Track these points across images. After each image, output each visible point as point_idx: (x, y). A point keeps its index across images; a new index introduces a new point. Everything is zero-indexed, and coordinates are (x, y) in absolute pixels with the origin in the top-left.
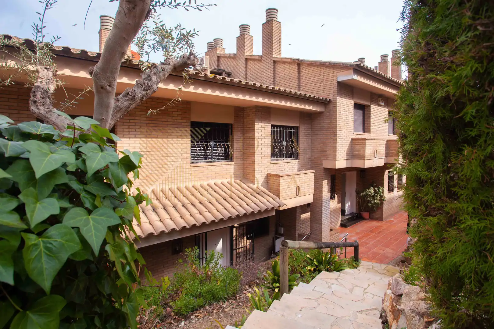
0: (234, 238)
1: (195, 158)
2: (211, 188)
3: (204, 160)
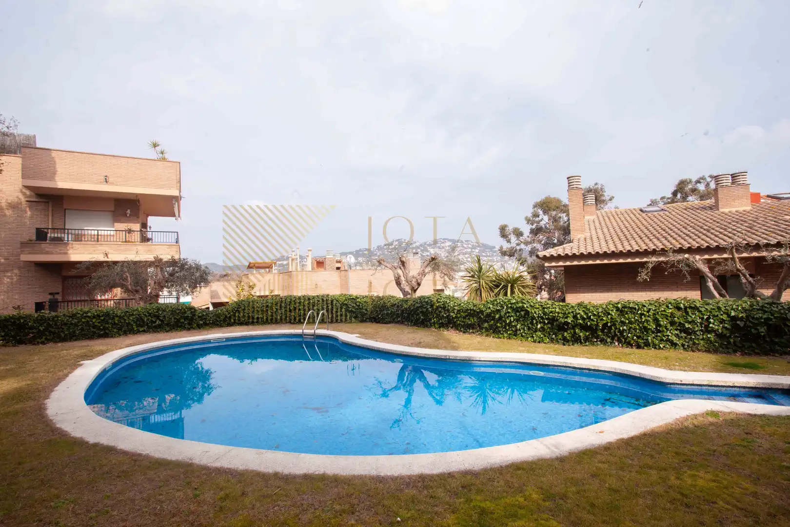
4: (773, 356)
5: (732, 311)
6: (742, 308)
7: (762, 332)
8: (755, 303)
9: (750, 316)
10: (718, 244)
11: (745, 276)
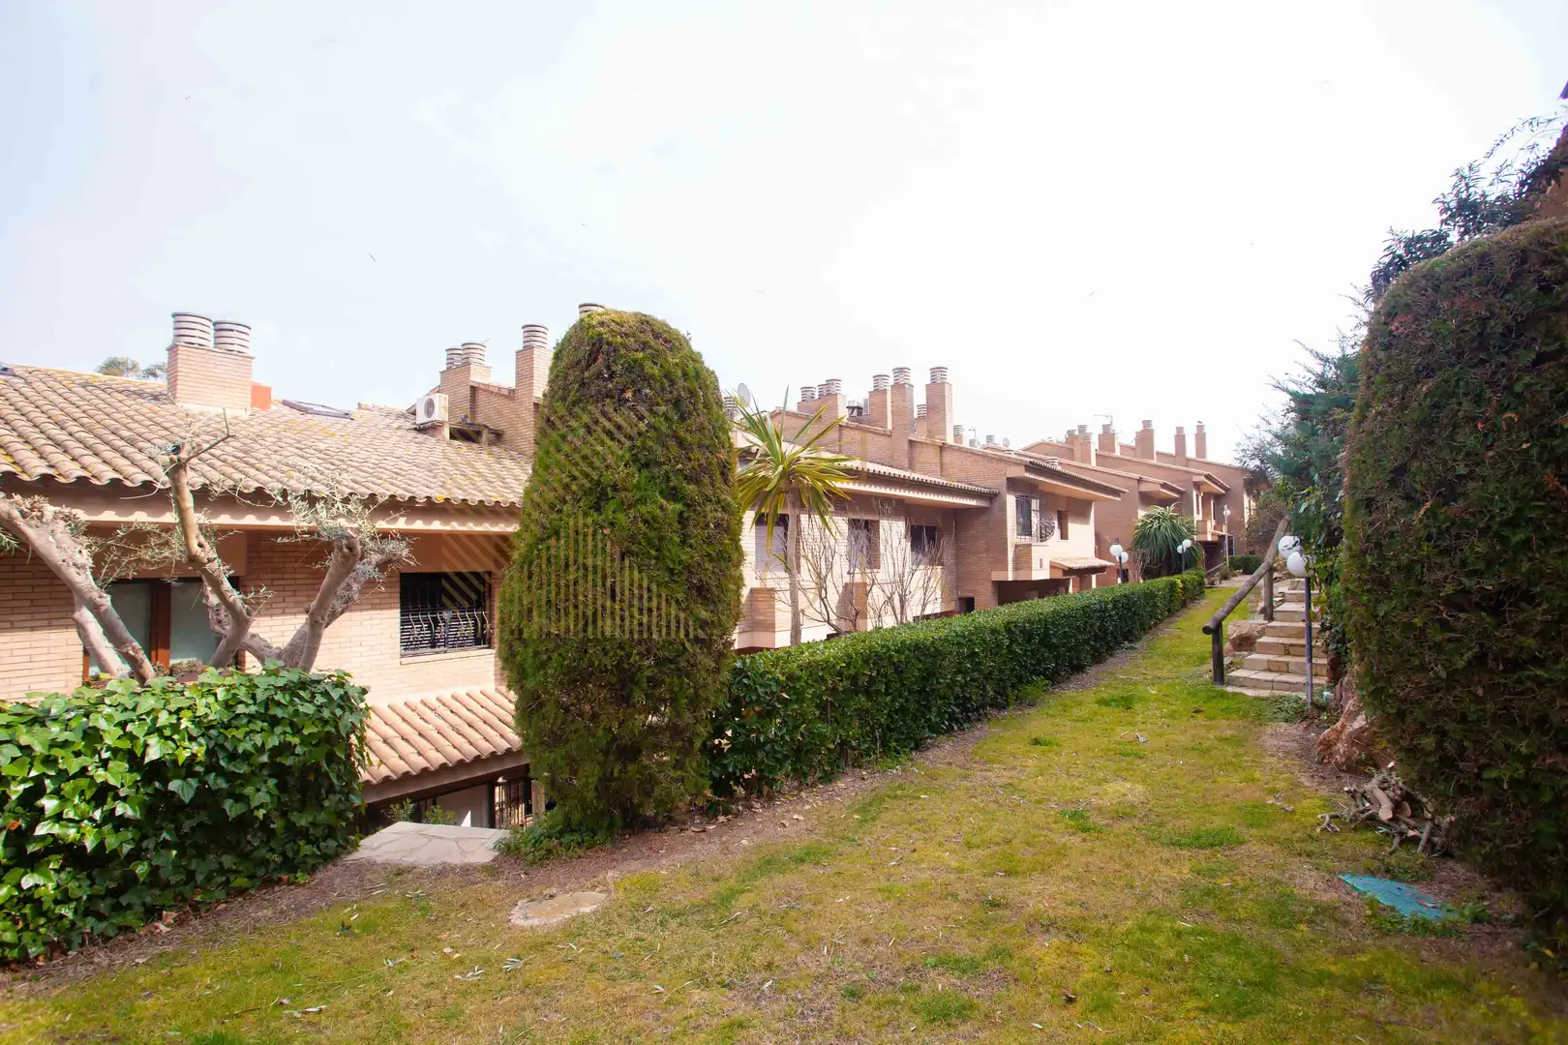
0: (497, 808)
1: (410, 645)
2: (444, 705)
3: (429, 650)
4: (289, 883)
5: (153, 740)
6: (197, 721)
7: (262, 806)
8: (242, 693)
9: (222, 747)
10: (151, 479)
11: (217, 586)
